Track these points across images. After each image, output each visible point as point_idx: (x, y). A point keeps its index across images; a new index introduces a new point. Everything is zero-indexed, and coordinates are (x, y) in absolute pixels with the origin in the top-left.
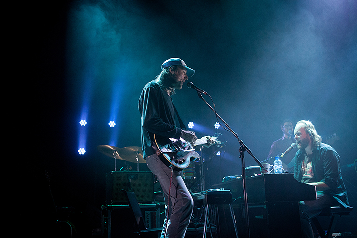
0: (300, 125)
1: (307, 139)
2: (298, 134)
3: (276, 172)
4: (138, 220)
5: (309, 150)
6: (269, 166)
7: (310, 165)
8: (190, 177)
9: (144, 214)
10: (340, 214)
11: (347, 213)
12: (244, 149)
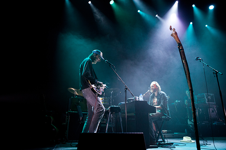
0: (153, 83)
1: (156, 89)
2: (153, 87)
3: (140, 100)
4: (81, 119)
5: (156, 94)
6: (137, 98)
7: (156, 100)
8: (106, 104)
9: (84, 116)
10: (166, 120)
11: (169, 120)
12: (127, 89)
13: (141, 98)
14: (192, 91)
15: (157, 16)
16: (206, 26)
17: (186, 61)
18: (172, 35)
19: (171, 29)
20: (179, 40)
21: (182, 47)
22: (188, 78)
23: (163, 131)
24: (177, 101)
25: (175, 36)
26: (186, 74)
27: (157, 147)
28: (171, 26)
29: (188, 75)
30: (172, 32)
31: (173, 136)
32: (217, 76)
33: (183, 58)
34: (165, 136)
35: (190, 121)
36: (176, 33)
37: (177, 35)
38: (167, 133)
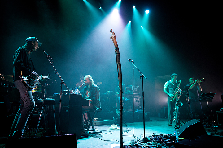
1: (89, 82)
3: (75, 94)
6: (73, 91)
8: (39, 92)
9: (12, 107)
10: (98, 112)
11: (100, 111)
12: (63, 83)
13: (76, 92)
14: (121, 92)
15: (100, 8)
16: (142, 27)
17: (120, 65)
18: (111, 38)
19: (111, 32)
20: (117, 44)
21: (119, 51)
22: (120, 80)
23: (94, 119)
24: (109, 91)
25: (114, 39)
26: (119, 76)
27: (87, 137)
28: (111, 30)
29: (120, 78)
30: (112, 35)
31: (103, 123)
32: (142, 79)
33: (118, 61)
34: (95, 124)
35: (118, 110)
36: (115, 37)
37: (116, 39)
38: (98, 120)
